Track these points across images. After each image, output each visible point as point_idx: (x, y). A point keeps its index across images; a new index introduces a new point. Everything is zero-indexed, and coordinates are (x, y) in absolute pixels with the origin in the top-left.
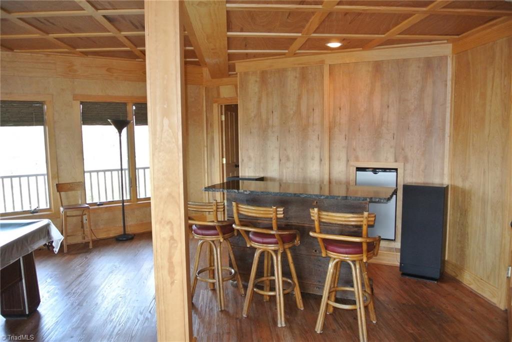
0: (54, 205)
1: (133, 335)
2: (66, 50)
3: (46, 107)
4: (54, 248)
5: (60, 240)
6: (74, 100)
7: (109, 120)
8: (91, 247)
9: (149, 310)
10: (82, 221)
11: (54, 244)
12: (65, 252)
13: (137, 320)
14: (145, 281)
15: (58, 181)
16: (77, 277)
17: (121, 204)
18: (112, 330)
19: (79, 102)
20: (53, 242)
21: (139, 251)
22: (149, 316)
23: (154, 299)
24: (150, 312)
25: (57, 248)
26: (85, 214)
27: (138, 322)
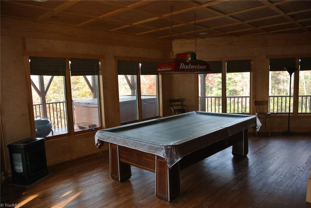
0: (252, 111)
1: (294, 175)
2: (264, 33)
3: (252, 62)
4: (257, 129)
5: (260, 126)
6: (266, 58)
7: (285, 68)
8: (269, 135)
9: (303, 167)
10: (266, 121)
11: (257, 127)
12: (256, 135)
13: (296, 170)
14: (301, 155)
15: (255, 100)
16: (264, 147)
17: (288, 115)
18: (282, 171)
19: (269, 59)
20: (256, 126)
21: (297, 141)
22: (303, 170)
23: (306, 163)
24: (303, 168)
25: (258, 129)
26: (268, 118)
27: (296, 171)
